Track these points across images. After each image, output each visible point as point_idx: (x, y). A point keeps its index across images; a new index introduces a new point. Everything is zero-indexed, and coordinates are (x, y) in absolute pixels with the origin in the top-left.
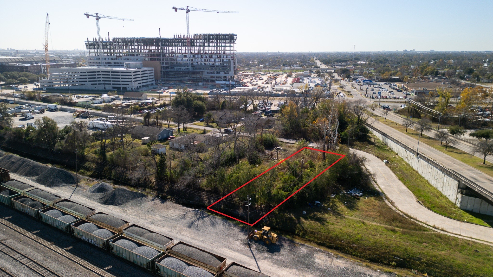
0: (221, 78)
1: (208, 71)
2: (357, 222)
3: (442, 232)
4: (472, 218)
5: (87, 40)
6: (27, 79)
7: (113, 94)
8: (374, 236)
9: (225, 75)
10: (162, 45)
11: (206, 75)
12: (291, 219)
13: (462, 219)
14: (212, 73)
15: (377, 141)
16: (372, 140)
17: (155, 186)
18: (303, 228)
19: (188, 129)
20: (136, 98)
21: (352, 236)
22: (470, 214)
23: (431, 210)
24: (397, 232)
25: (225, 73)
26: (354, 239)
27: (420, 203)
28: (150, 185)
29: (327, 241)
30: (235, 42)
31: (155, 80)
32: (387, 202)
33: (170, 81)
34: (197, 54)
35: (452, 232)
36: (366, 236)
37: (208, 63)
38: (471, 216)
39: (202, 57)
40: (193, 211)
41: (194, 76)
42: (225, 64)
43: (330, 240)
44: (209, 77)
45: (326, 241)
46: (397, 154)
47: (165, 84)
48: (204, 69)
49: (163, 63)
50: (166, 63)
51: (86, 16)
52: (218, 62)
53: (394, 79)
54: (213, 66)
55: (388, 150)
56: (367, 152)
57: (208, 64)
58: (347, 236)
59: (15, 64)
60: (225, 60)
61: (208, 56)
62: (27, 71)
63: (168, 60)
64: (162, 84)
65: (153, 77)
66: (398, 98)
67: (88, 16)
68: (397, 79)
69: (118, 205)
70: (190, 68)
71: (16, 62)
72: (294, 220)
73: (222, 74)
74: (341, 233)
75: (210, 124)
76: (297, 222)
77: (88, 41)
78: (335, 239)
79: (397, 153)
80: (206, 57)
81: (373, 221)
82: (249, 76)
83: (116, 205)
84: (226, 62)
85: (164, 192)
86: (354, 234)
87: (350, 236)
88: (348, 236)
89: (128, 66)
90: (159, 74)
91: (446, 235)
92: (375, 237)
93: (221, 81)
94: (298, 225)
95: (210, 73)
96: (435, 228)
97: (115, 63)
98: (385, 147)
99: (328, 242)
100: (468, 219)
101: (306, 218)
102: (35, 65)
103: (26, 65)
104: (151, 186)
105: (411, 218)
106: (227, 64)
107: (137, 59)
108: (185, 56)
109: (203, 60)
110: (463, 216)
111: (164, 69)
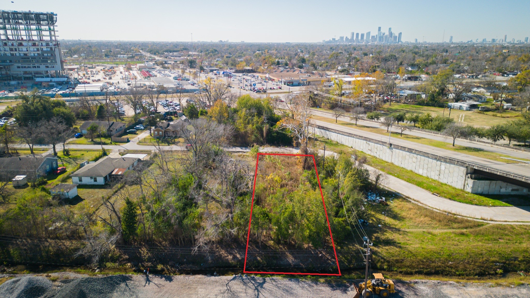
0: (42, 73)
1: (20, 65)
2: (424, 234)
3: (494, 223)
4: (490, 200)
9: (48, 69)
11: (16, 70)
13: (487, 204)
14: (25, 67)
17: (120, 255)
18: (383, 258)
19: (71, 153)
24: (468, 234)
26: (445, 256)
27: (436, 195)
30: (55, 25)
32: (413, 201)
35: (499, 220)
36: (451, 249)
37: (16, 53)
38: (487, 198)
39: (4, 44)
40: (234, 279)
42: (46, 55)
43: (423, 265)
44: (22, 73)
45: (420, 268)
46: (352, 147)
48: (11, 61)
52: (32, 52)
54: (26, 58)
56: (323, 150)
57: (18, 55)
60: (45, 49)
61: (15, 44)
66: (274, 89)
68: (251, 69)
73: (43, 68)
74: (426, 253)
75: (98, 140)
78: (427, 261)
79: (350, 146)
80: (12, 45)
81: (433, 228)
82: (76, 70)
84: (46, 52)
85: (145, 260)
86: (440, 250)
87: (438, 253)
88: (436, 253)
91: (501, 225)
92: (460, 247)
93: (43, 77)
95: (22, 67)
96: (484, 220)
98: (331, 141)
99: (423, 268)
105: (455, 215)
106: (49, 55)
109: (7, 48)
110: (485, 201)
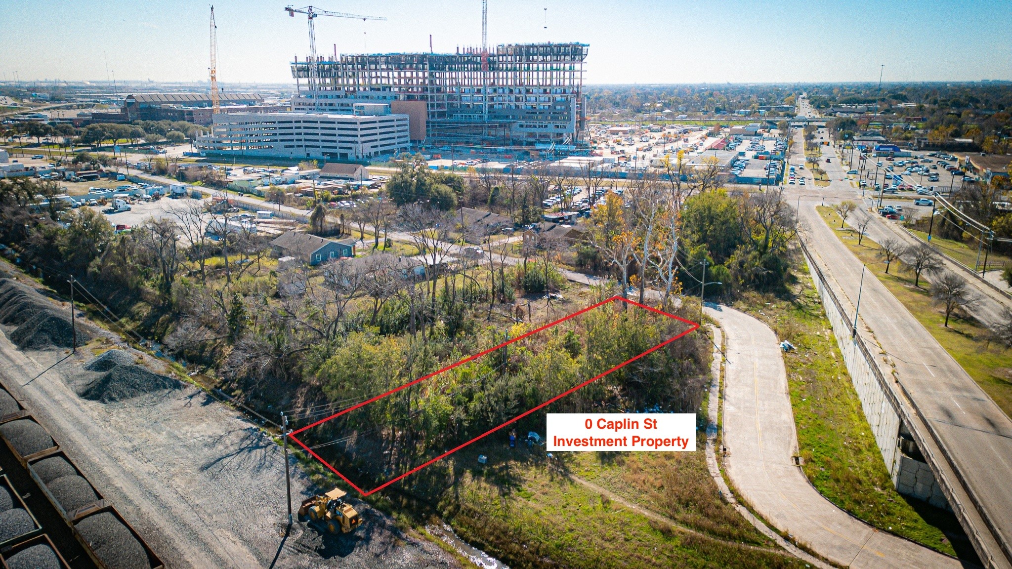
0: (549, 137)
1: (524, 123)
2: (592, 499)
3: (799, 554)
4: (916, 521)
5: (294, 61)
6: (183, 134)
7: (309, 167)
8: (608, 540)
9: (559, 131)
10: (431, 68)
11: (518, 131)
12: (441, 474)
13: (883, 523)
14: (530, 126)
15: (807, 292)
16: (796, 290)
18: (457, 498)
19: (394, 244)
20: (343, 175)
21: (552, 534)
22: (916, 510)
23: (814, 485)
24: (674, 536)
25: (557, 127)
26: (551, 544)
27: (797, 463)
29: (491, 539)
30: (584, 61)
31: (411, 141)
32: (710, 451)
33: (443, 141)
34: (502, 87)
35: (825, 556)
36: (585, 540)
37: (522, 105)
38: (916, 515)
39: (511, 91)
40: (246, 429)
41: (493, 132)
42: (558, 107)
43: (498, 538)
44: (524, 135)
45: (487, 540)
46: (832, 329)
47: (432, 148)
48: (514, 117)
49: (432, 106)
50: (438, 105)
51: (288, 12)
52: (542, 102)
53: (961, 144)
55: (817, 317)
56: (758, 319)
57: (524, 107)
58: (540, 532)
59: (171, 105)
60: (559, 99)
61: (523, 90)
62: (191, 120)
63: (443, 100)
64: (426, 148)
65: (408, 133)
67: (291, 11)
68: (969, 144)
69: (106, 400)
70: (486, 115)
71: (175, 103)
72: (448, 475)
74: (531, 523)
76: (453, 479)
77: (296, 63)
78: (512, 536)
79: (832, 324)
80: (520, 92)
81: (635, 499)
82: (620, 134)
83: (103, 402)
84: (559, 103)
86: (559, 531)
87: (547, 533)
88: (543, 532)
89: (361, 111)
90: (423, 128)
92: (607, 545)
93: (549, 143)
94: (451, 489)
96: (787, 538)
97: (342, 105)
98: (818, 309)
99: (491, 543)
100: (901, 525)
101: (477, 474)
102: (208, 108)
103: (191, 108)
105: (741, 502)
106: (563, 107)
107: (385, 97)
108: (479, 91)
110: (893, 514)
111: (433, 116)
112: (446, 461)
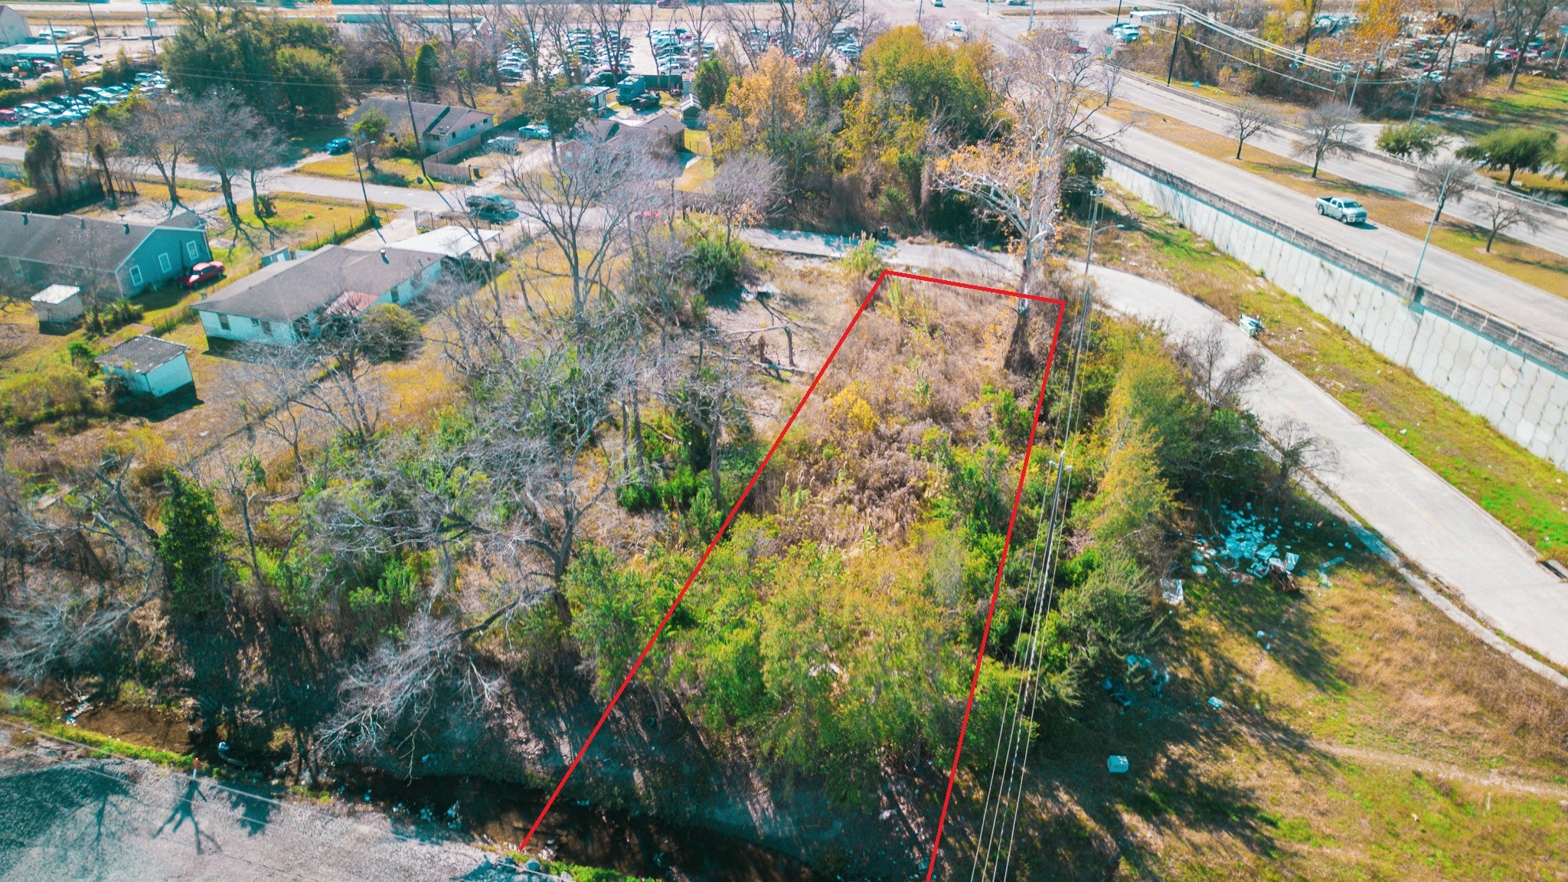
17: (170, 661)
27: (1559, 575)
28: (141, 654)
46: (1262, 275)
56: (1140, 275)
72: (1090, 831)
79: (1256, 268)
85: (244, 698)
94: (1124, 868)
98: (1191, 238)
101: (1148, 811)
104: (144, 665)
112: (1056, 800)
